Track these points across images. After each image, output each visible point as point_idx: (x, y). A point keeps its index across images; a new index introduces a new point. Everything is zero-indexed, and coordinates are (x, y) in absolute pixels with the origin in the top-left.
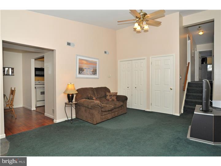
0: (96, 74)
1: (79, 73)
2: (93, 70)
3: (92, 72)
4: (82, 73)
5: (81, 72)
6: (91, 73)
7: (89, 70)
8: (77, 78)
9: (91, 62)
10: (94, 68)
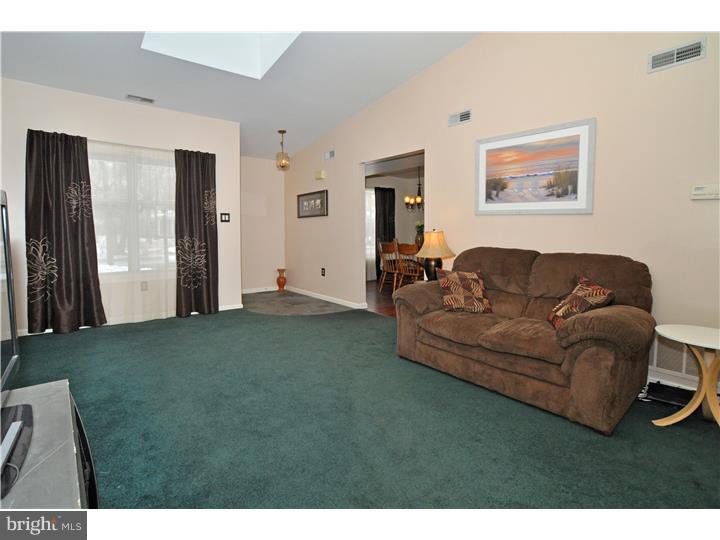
0: (575, 191)
1: (489, 197)
2: (552, 178)
3: (550, 186)
4: (497, 195)
5: (494, 192)
6: (544, 192)
7: (529, 183)
8: (478, 214)
9: (543, 147)
10: (559, 168)
